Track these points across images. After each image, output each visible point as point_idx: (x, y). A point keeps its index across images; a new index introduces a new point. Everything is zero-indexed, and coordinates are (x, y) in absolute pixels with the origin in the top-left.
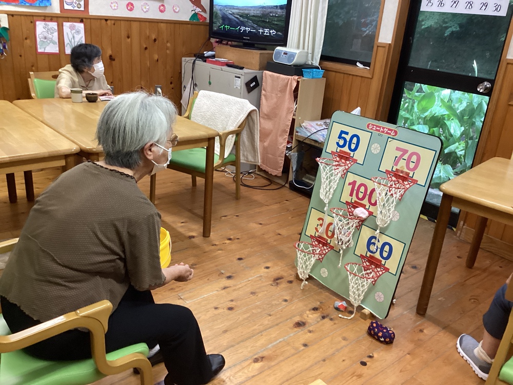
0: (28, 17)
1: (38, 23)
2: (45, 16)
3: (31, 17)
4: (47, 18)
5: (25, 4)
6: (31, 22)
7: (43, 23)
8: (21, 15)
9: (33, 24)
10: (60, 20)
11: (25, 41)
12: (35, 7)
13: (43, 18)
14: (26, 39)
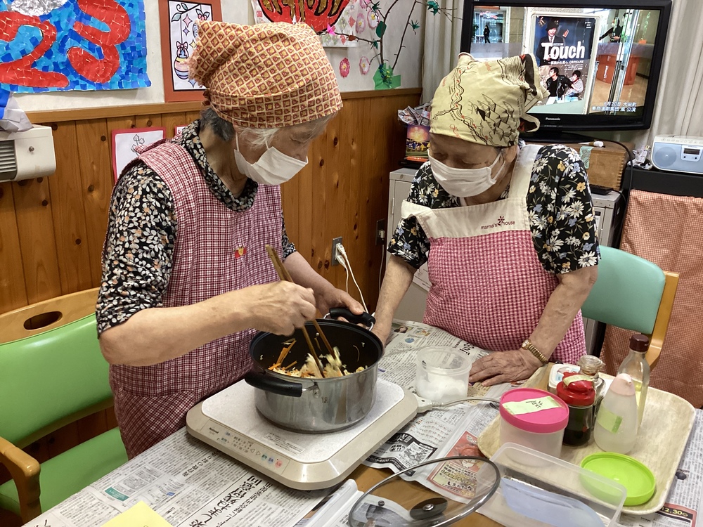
0: (95, 125)
1: (119, 138)
2: (135, 117)
3: (103, 125)
4: (138, 122)
5: (84, 87)
6: (103, 139)
7: (131, 136)
8: (75, 122)
9: (106, 143)
10: (169, 121)
11: (89, 196)
12: (111, 92)
13: (130, 122)
14: (91, 190)
